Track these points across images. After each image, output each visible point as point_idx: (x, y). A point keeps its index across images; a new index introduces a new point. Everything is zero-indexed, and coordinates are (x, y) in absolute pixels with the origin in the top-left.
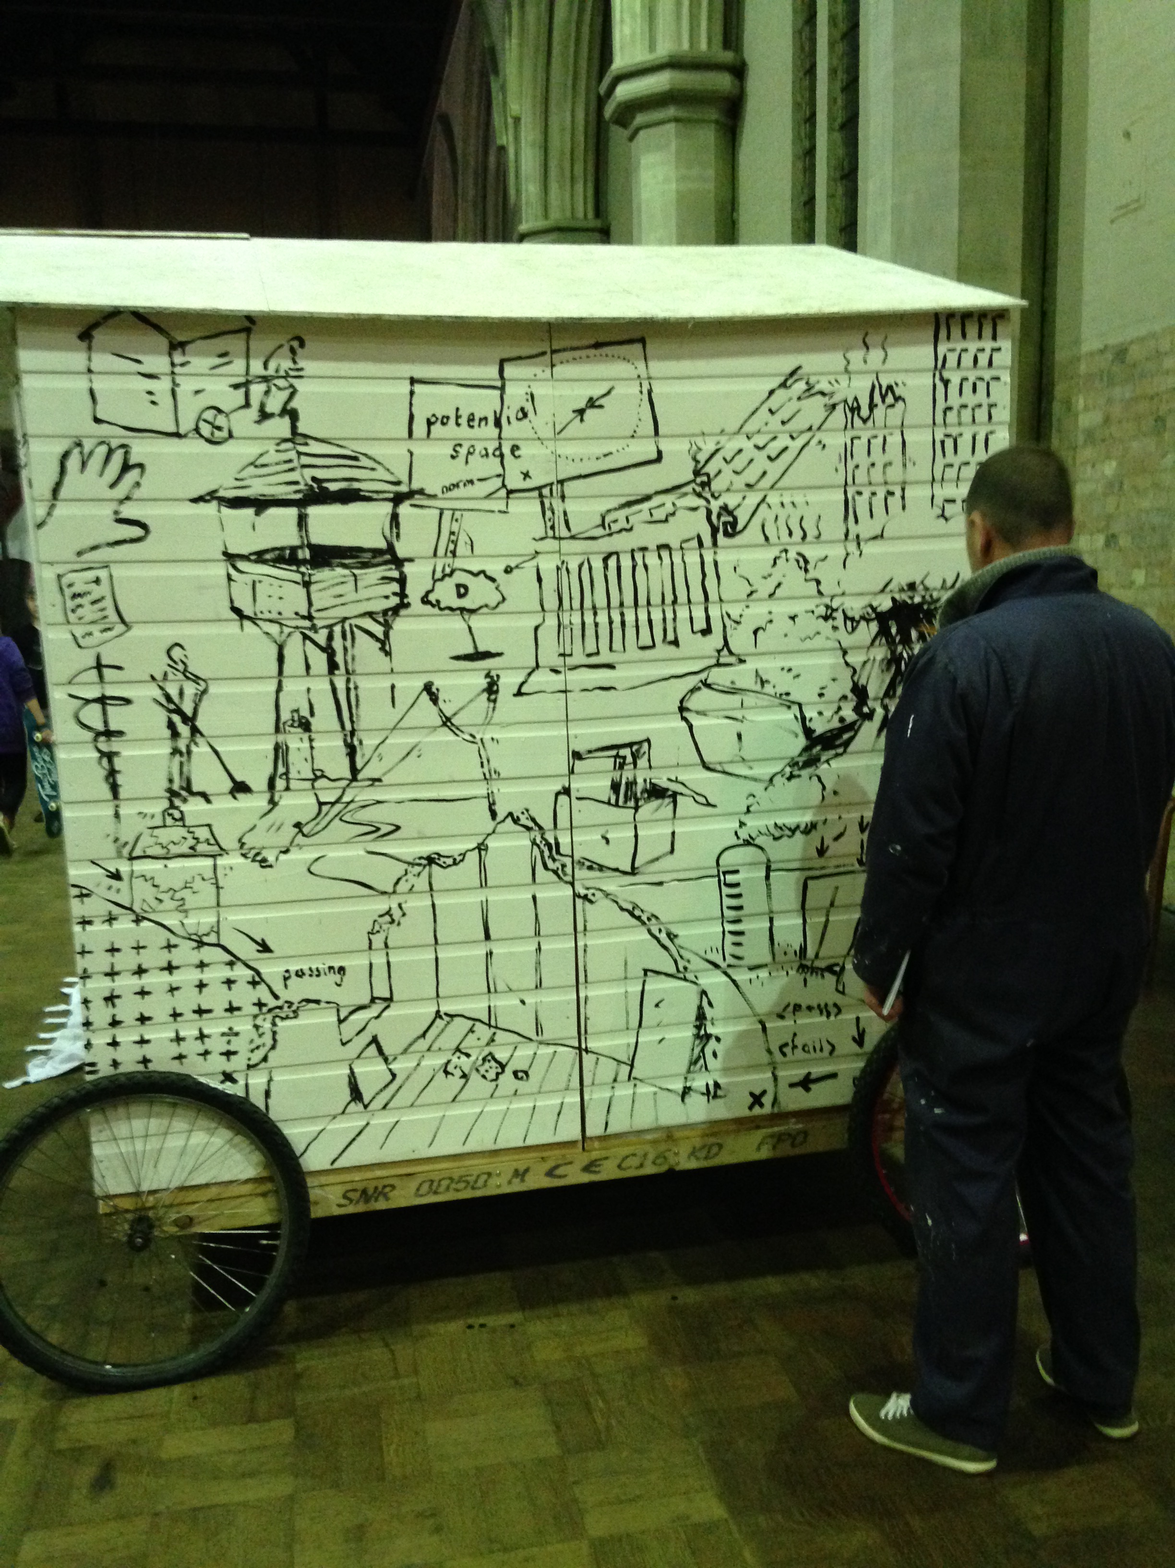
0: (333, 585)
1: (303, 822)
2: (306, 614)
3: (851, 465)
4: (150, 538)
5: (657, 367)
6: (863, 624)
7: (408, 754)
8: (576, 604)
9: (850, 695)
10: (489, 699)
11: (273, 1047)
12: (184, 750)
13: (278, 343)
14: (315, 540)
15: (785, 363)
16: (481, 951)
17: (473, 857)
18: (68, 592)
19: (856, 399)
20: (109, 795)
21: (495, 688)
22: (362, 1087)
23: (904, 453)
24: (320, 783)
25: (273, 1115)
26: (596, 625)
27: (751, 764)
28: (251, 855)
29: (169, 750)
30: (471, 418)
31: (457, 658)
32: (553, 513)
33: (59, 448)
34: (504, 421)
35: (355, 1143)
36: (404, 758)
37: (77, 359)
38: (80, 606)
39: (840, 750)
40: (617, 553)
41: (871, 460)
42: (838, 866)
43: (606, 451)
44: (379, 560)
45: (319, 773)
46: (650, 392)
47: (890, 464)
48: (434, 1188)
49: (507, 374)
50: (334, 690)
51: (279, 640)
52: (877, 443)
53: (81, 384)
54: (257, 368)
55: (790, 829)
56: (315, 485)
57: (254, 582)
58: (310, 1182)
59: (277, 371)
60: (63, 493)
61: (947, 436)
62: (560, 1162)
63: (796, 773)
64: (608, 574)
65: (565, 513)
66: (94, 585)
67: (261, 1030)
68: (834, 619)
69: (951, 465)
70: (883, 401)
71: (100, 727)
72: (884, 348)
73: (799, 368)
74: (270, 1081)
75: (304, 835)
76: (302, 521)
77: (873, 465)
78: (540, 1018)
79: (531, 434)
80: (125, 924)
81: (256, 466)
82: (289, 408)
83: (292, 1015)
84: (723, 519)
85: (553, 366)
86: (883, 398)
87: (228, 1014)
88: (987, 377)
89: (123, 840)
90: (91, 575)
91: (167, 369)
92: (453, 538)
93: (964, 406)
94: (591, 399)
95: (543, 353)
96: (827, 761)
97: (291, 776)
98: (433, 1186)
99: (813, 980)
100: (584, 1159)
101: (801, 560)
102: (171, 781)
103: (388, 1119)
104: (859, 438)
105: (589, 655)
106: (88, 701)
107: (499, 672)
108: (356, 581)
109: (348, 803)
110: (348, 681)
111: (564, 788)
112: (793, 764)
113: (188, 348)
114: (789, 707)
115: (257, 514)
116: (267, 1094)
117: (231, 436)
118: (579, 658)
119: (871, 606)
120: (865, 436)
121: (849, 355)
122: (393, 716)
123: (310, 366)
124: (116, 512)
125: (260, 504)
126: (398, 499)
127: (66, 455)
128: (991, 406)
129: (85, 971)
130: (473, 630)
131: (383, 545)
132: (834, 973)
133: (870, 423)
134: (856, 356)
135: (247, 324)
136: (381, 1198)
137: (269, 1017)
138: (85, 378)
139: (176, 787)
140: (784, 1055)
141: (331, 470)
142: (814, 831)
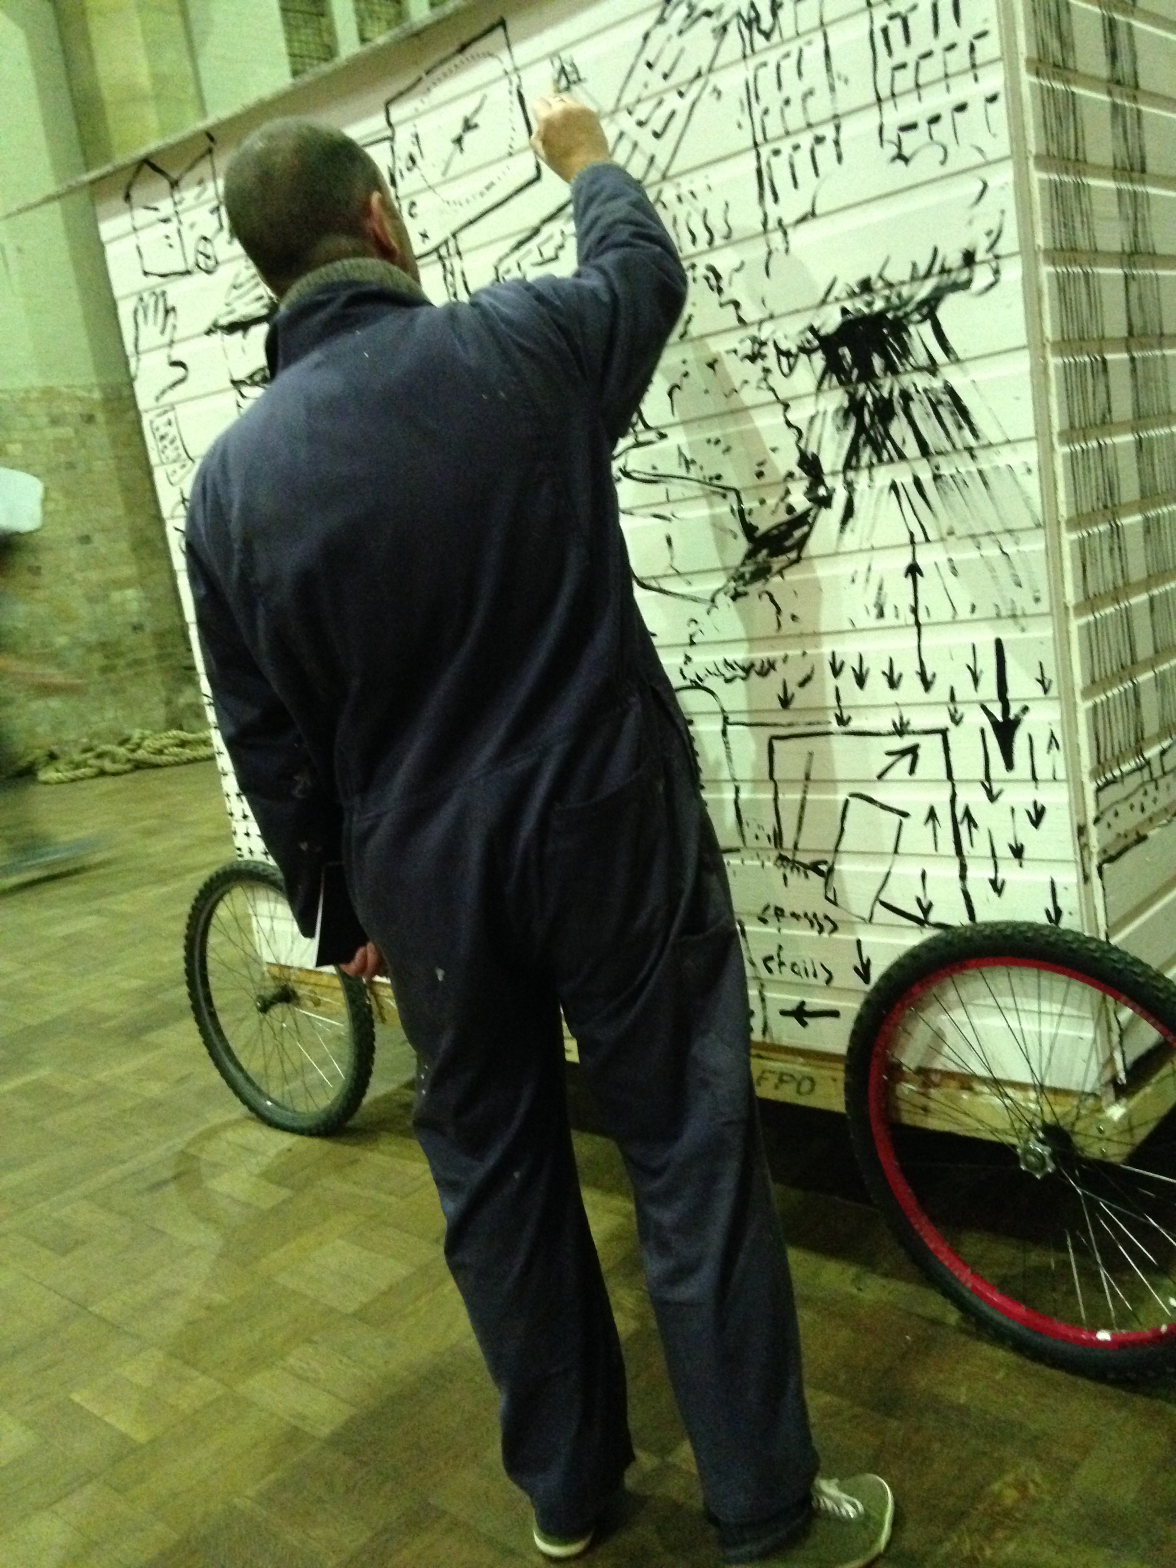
3: (757, 110)
4: (190, 377)
5: (521, 52)
6: (803, 357)
9: (798, 472)
18: (159, 436)
19: (752, 6)
23: (829, 68)
27: (689, 578)
32: (453, 278)
33: (132, 306)
34: (398, 178)
37: (125, 221)
38: (165, 447)
39: (793, 555)
41: (784, 94)
42: (810, 724)
43: (487, 183)
46: (519, 89)
47: (811, 93)
49: (393, 120)
52: (789, 67)
53: (131, 243)
55: (743, 669)
60: (141, 346)
61: (892, 17)
63: (741, 589)
65: (463, 274)
66: (169, 426)
68: (763, 357)
69: (904, 66)
77: (787, 101)
79: (422, 184)
81: (236, 288)
85: (429, 91)
90: (165, 419)
91: (173, 209)
94: (466, 119)
95: (420, 80)
96: (780, 572)
99: (795, 878)
101: (711, 275)
104: (764, 66)
112: (739, 577)
113: (180, 184)
114: (724, 496)
115: (244, 337)
117: (217, 263)
119: (812, 329)
120: (772, 58)
124: (169, 356)
125: (244, 326)
127: (136, 311)
132: (820, 873)
133: (776, 36)
135: (210, 143)
138: (132, 237)
140: (770, 971)
142: (772, 672)
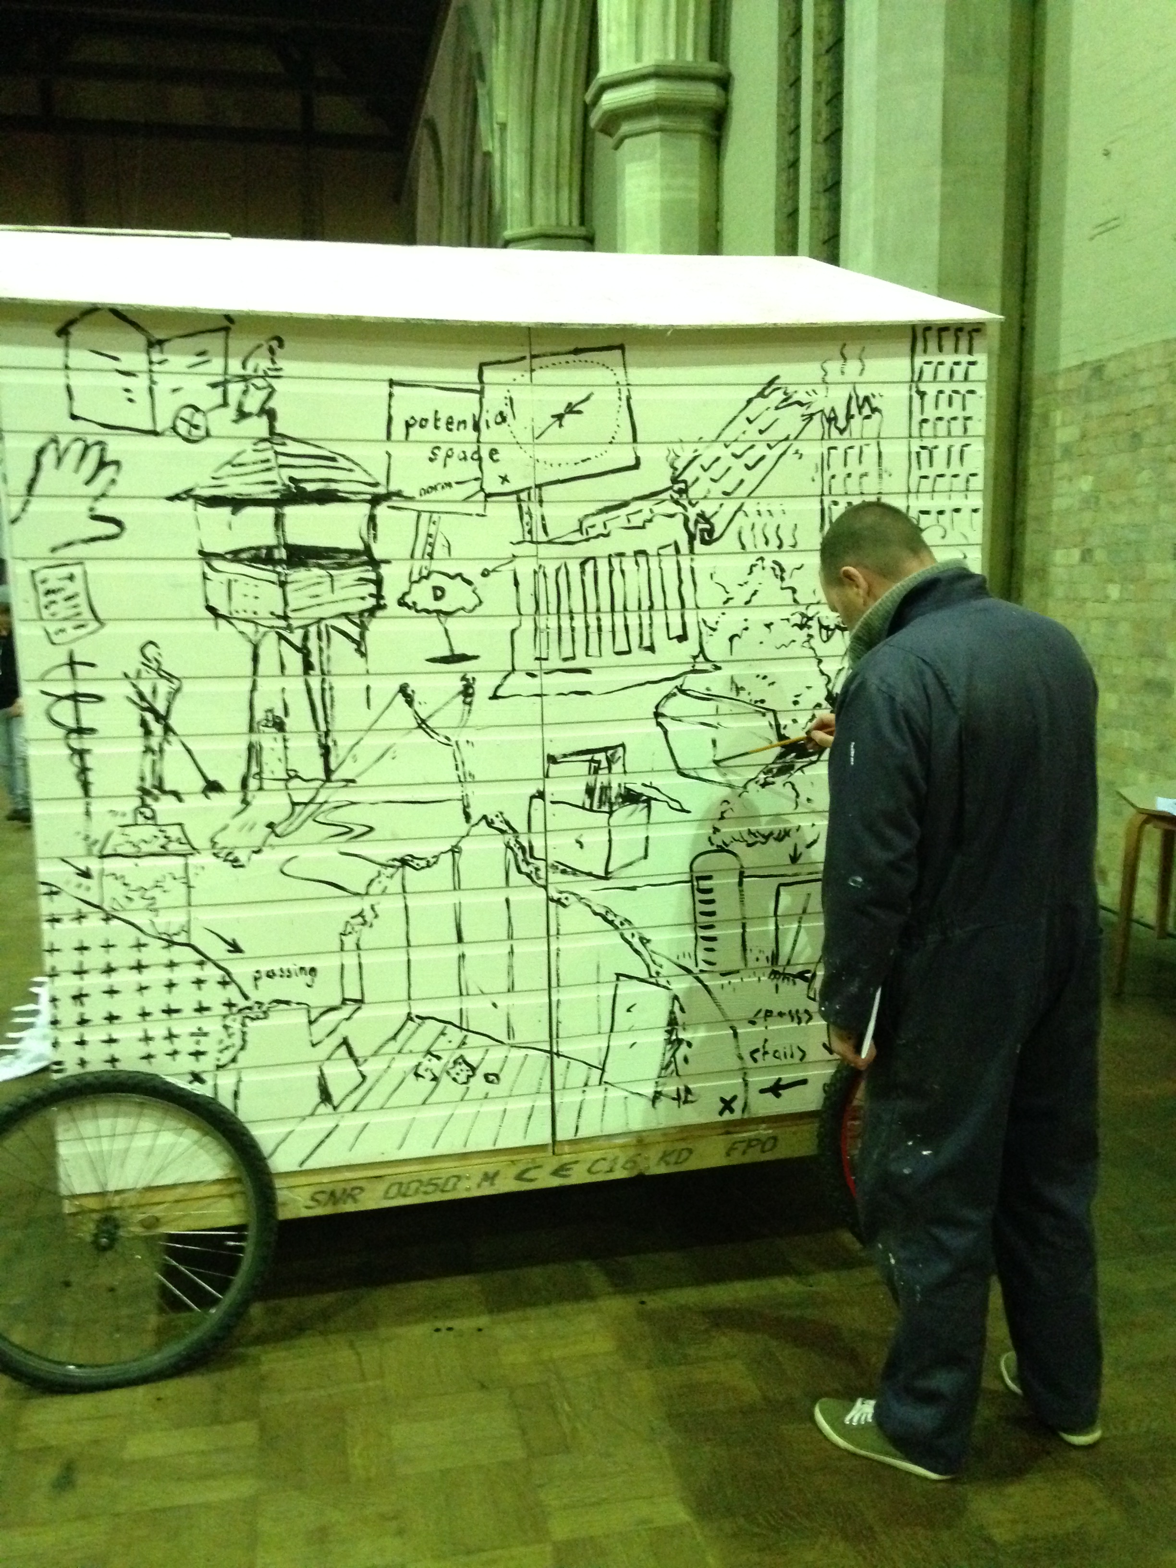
0: (309, 586)
1: (276, 822)
2: (281, 613)
3: (827, 474)
4: (125, 536)
5: (636, 374)
6: (838, 632)
7: (382, 756)
8: (553, 609)
9: (825, 704)
10: (464, 702)
11: (242, 1048)
12: (156, 748)
13: (258, 342)
14: (292, 540)
15: (764, 373)
16: (454, 952)
17: (447, 859)
18: (42, 588)
19: (833, 410)
20: (79, 792)
21: (471, 691)
22: (332, 1089)
23: (880, 464)
24: (295, 783)
25: (242, 1116)
26: (573, 629)
27: (726, 770)
28: (223, 855)
29: (143, 749)
30: (449, 422)
31: (433, 660)
32: (531, 517)
33: (36, 443)
34: (483, 425)
35: (324, 1146)
36: (379, 759)
37: (54, 355)
38: (54, 602)
39: (814, 758)
40: (594, 558)
41: (848, 470)
42: (811, 873)
43: (585, 457)
44: (355, 561)
45: (292, 774)
46: (629, 399)
47: (866, 475)
48: (403, 1190)
49: (486, 379)
50: (309, 691)
51: (254, 639)
52: (853, 454)
53: (59, 380)
54: (235, 367)
55: (763, 836)
56: (292, 485)
57: (230, 582)
58: (278, 1183)
59: (255, 370)
60: (38, 489)
61: (923, 448)
62: (530, 1166)
63: (770, 780)
64: (585, 578)
65: (543, 518)
66: (67, 582)
67: (231, 1031)
68: (810, 627)
69: (925, 477)
70: (860, 413)
71: (72, 724)
72: (861, 360)
73: (777, 377)
74: (239, 1081)
75: (277, 836)
76: (279, 520)
77: (849, 475)
78: (512, 1021)
79: (509, 438)
80: (94, 921)
81: (233, 466)
82: (267, 407)
83: (262, 1015)
84: (700, 526)
85: (532, 370)
86: (860, 408)
87: (197, 1014)
88: (963, 391)
89: (93, 837)
90: (65, 571)
91: (145, 366)
92: (430, 540)
93: (940, 419)
94: (570, 404)
95: (523, 358)
96: (801, 769)
97: (264, 776)
98: (402, 1189)
99: (785, 986)
100: (554, 1163)
101: (777, 567)
102: (142, 779)
103: (358, 1120)
104: (835, 448)
105: (565, 659)
106: (60, 698)
107: (474, 675)
108: (332, 581)
109: (321, 804)
110: (323, 681)
111: (538, 792)
112: (768, 771)
113: (167, 346)
114: (764, 715)
115: (234, 513)
116: (236, 1095)
117: (208, 434)
118: (555, 662)
120: (842, 446)
121: (826, 365)
122: (365, 718)
123: (288, 366)
124: (91, 509)
125: (237, 503)
126: (376, 501)
127: (41, 451)
128: (968, 418)
129: (53, 968)
130: (450, 633)
131: (360, 546)
132: (805, 979)
133: (846, 434)
134: (834, 367)
135: (226, 323)
136: (350, 1200)
137: (239, 1018)
138: (62, 374)
139: (148, 785)
140: (755, 1060)
141: (309, 470)
142: (787, 838)
